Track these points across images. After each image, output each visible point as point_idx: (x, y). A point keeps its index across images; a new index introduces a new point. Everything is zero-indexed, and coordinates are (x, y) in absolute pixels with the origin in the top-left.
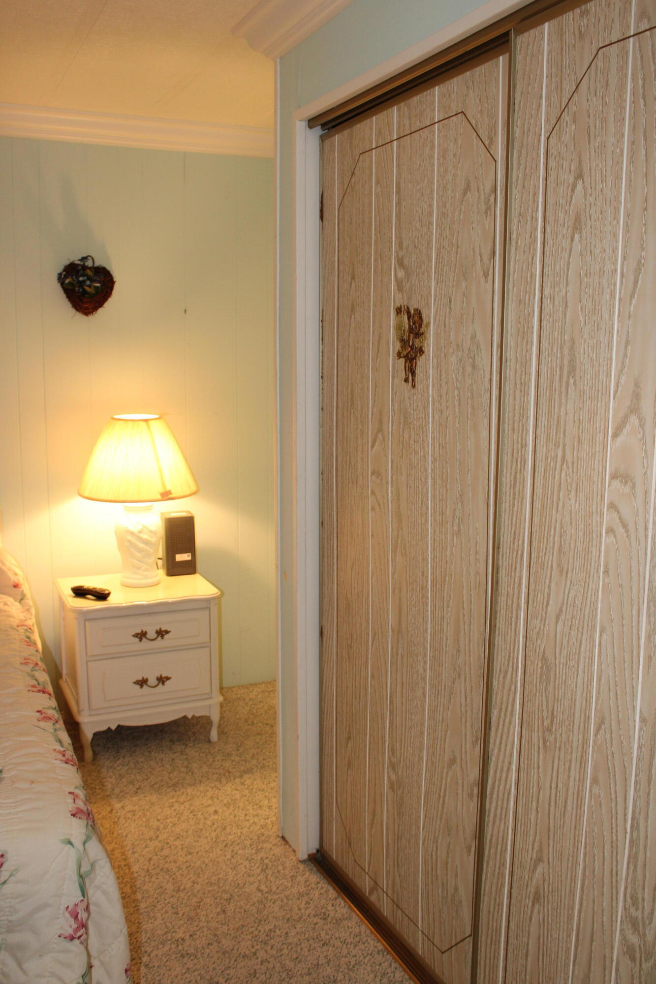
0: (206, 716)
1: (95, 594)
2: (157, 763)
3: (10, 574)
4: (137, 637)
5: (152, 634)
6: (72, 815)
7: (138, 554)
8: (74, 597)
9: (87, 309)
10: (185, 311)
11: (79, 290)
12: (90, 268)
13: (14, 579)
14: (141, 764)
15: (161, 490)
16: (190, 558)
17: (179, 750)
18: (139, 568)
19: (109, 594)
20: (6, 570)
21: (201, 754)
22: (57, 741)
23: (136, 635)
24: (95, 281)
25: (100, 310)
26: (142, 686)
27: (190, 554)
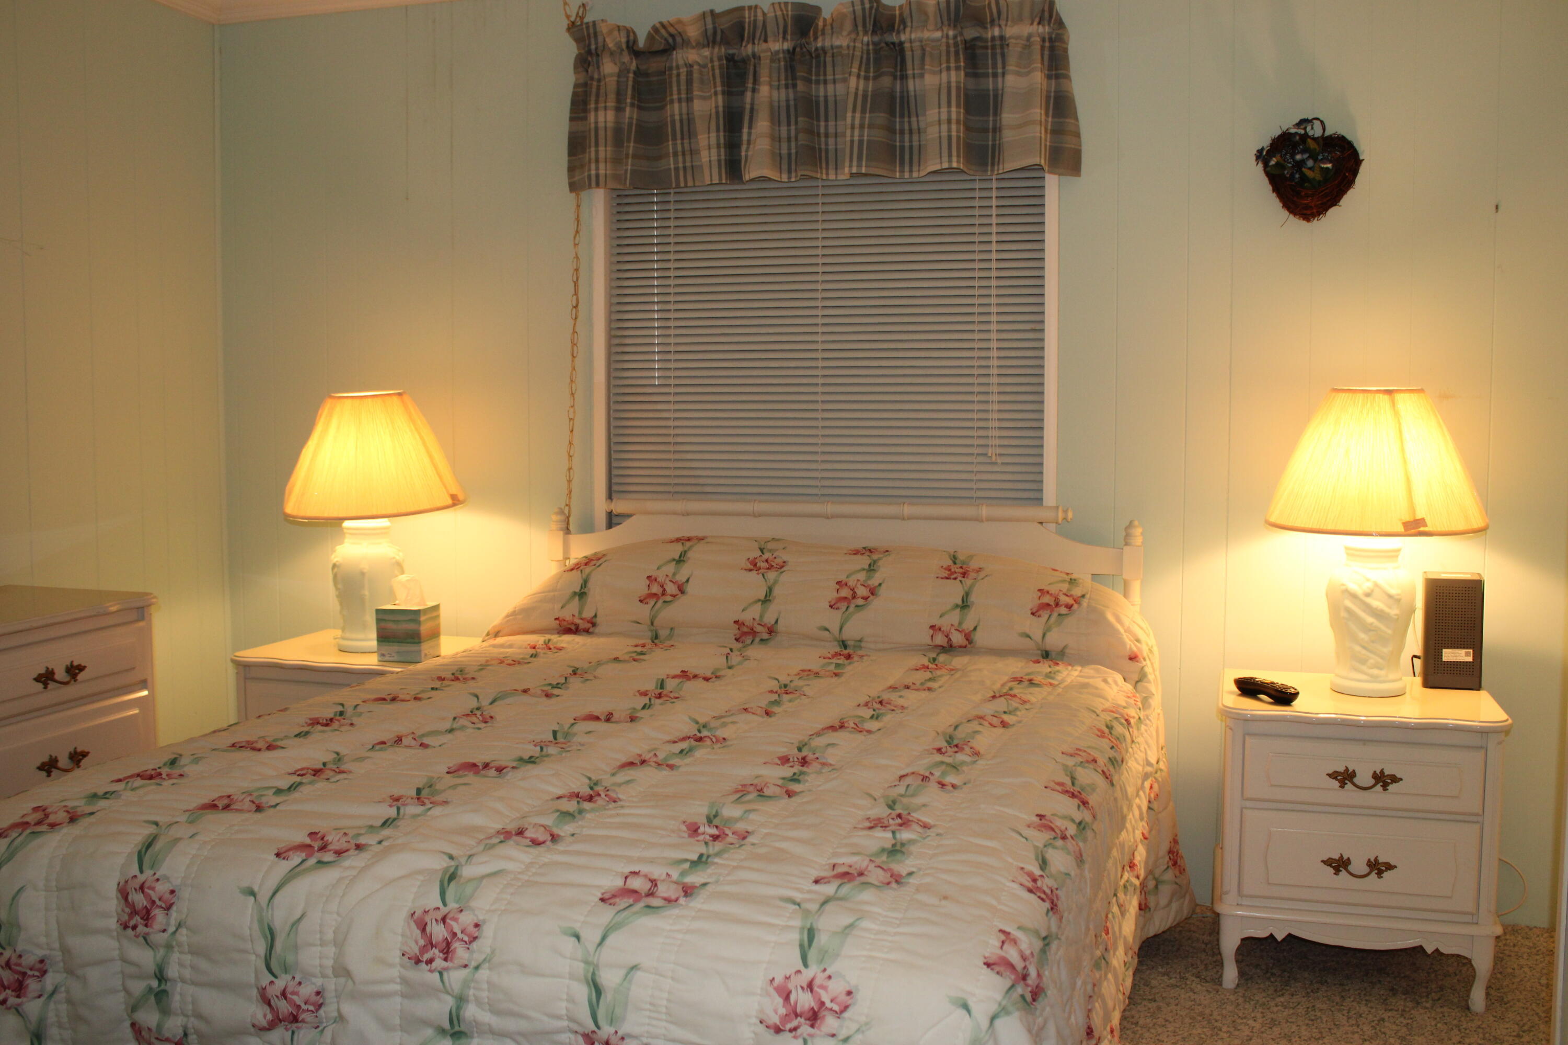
0: (1465, 958)
1: (1273, 693)
2: (1349, 1018)
3: (1126, 638)
4: (1335, 778)
5: (1365, 778)
6: (985, 964)
7: (1362, 636)
8: (1240, 695)
9: (1307, 207)
10: (1497, 207)
11: (1292, 175)
12: (1314, 139)
13: (1130, 645)
14: (1319, 1014)
15: (1407, 518)
16: (1470, 659)
17: (1401, 1008)
18: (1363, 661)
19: (1295, 695)
20: (1122, 630)
21: (1439, 1025)
22: (1037, 859)
23: (1333, 775)
24: (1325, 160)
25: (1332, 211)
26: (1337, 871)
27: (1471, 651)
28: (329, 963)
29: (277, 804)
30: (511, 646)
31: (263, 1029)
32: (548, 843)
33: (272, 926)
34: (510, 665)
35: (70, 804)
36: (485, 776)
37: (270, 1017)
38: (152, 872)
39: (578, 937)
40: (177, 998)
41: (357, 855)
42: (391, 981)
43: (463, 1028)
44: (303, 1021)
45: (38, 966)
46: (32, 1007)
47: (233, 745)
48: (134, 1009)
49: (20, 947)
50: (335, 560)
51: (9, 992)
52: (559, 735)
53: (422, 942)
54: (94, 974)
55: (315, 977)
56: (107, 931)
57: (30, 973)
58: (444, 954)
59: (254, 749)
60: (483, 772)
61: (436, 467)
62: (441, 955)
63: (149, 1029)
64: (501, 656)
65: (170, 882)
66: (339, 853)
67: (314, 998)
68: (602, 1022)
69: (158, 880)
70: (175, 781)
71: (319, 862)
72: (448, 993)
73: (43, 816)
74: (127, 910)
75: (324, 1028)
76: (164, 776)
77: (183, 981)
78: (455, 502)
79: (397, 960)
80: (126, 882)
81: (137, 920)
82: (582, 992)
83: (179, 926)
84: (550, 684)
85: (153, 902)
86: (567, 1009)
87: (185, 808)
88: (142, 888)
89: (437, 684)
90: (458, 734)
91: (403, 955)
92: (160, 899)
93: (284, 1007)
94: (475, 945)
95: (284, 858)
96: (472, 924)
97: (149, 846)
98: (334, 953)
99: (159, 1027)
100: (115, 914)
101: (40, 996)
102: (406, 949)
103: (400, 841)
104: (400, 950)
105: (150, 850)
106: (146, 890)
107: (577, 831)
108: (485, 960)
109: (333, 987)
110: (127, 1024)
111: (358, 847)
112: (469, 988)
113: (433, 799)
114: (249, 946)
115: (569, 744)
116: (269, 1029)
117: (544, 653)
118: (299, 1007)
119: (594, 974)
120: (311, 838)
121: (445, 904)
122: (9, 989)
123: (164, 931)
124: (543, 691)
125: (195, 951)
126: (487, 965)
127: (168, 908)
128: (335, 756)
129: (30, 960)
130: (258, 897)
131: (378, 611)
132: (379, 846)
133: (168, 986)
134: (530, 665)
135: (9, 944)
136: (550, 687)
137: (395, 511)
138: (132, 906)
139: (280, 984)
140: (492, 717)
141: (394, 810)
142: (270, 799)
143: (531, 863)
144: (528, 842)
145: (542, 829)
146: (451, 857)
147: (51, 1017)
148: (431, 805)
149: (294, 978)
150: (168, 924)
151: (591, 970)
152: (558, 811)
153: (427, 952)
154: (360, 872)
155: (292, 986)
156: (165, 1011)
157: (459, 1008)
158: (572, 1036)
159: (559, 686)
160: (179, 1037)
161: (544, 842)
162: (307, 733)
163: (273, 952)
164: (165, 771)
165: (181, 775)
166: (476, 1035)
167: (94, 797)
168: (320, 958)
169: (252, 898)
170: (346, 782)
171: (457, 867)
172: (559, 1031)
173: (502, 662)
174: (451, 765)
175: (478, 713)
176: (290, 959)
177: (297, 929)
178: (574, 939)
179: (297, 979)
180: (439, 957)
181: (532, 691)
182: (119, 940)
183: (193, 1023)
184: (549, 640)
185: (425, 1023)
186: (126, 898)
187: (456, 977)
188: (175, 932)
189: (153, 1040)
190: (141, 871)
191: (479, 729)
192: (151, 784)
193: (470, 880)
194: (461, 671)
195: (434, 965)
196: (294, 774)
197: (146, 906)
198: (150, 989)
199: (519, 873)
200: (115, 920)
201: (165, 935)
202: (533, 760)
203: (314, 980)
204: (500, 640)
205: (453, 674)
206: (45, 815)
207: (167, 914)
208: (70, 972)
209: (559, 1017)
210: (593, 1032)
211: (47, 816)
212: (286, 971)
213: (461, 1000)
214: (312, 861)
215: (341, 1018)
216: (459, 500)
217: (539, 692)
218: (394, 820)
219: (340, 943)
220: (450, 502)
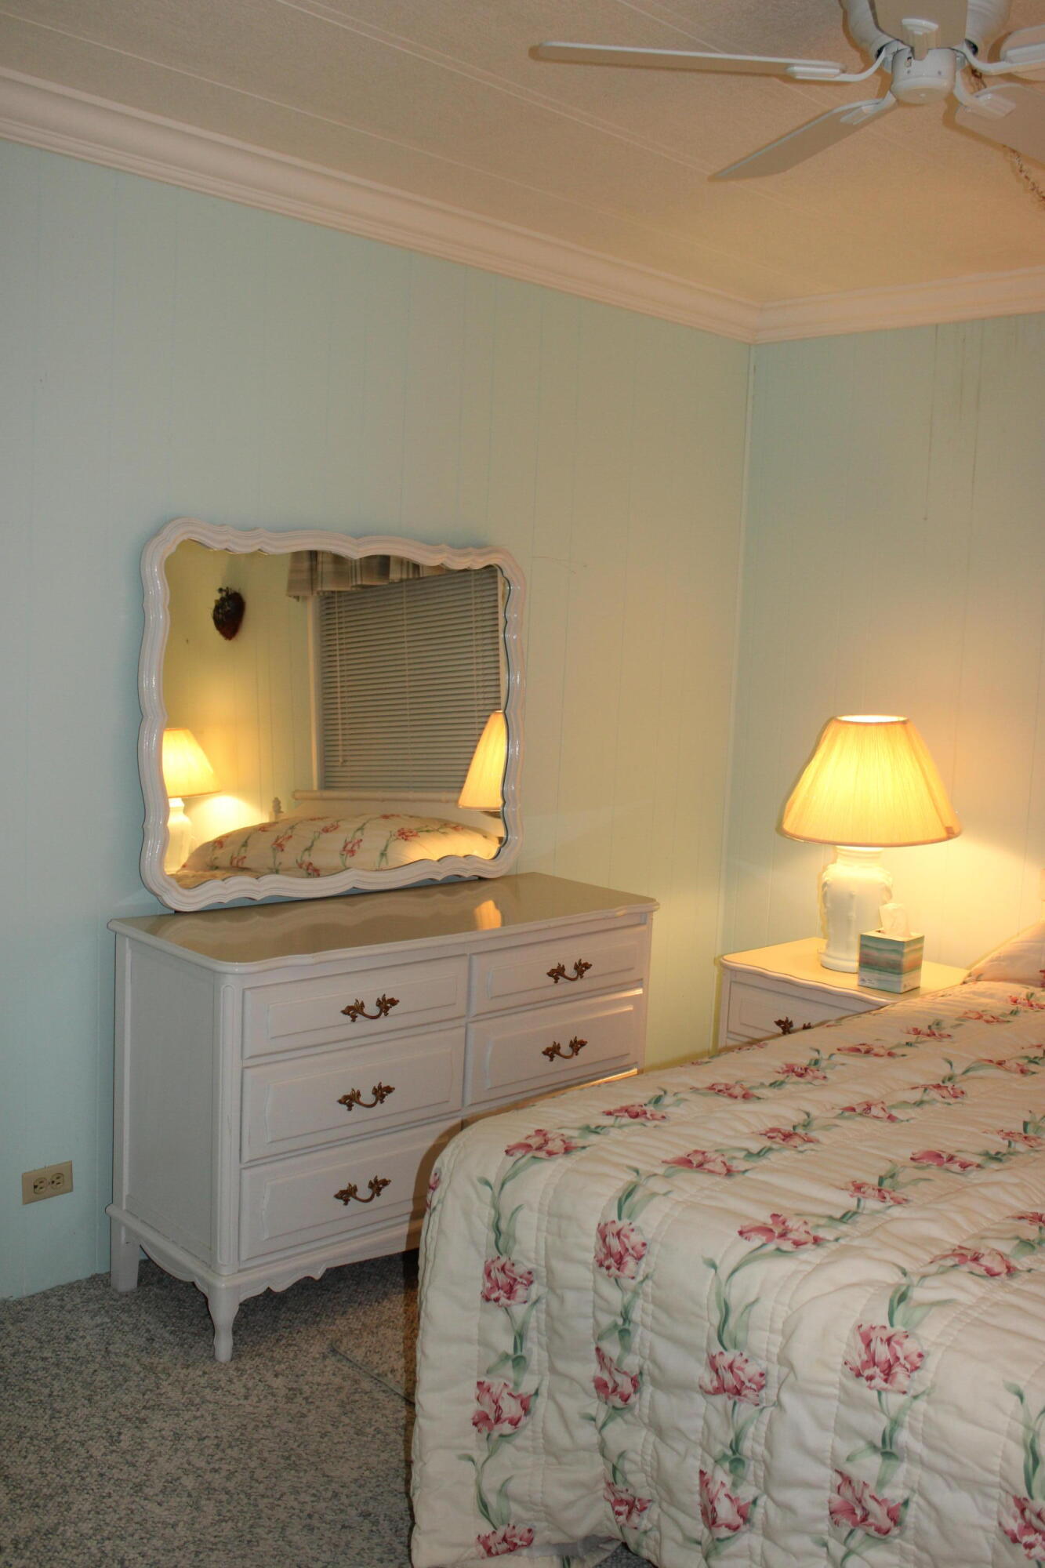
28: (776, 1350)
29: (746, 1171)
30: (991, 996)
31: (708, 1392)
32: (1003, 1276)
33: (728, 1301)
34: (988, 1022)
35: (567, 1133)
36: (948, 1170)
37: (716, 1384)
38: (628, 1221)
39: (1021, 1397)
40: (637, 1340)
41: (814, 1250)
42: (832, 1385)
43: (894, 1450)
44: (745, 1396)
45: (527, 1275)
46: (519, 1310)
47: (712, 1088)
48: (600, 1338)
49: (514, 1257)
50: (826, 879)
51: (501, 1292)
52: (1030, 1128)
53: (865, 1357)
54: (570, 1296)
55: (761, 1359)
56: (584, 1263)
57: (519, 1280)
58: (885, 1374)
59: (731, 1096)
60: (947, 1165)
61: (934, 800)
62: (882, 1375)
63: (611, 1359)
64: (980, 1009)
65: (642, 1234)
66: (797, 1244)
67: (757, 1378)
68: (1035, 1492)
69: (633, 1230)
70: (656, 1122)
71: (778, 1249)
72: (883, 1411)
73: (543, 1142)
74: (604, 1250)
75: (764, 1408)
76: (648, 1115)
77: (645, 1326)
78: (950, 834)
79: (839, 1367)
80: (606, 1225)
81: (611, 1261)
82: (1019, 1456)
83: (646, 1277)
84: (1027, 1057)
85: (627, 1250)
86: (1001, 1467)
87: (665, 1158)
88: (618, 1234)
89: (912, 1038)
90: (926, 1107)
91: (846, 1363)
92: (633, 1249)
93: (729, 1380)
94: (915, 1374)
95: (746, 1238)
96: (916, 1353)
97: (629, 1194)
98: (781, 1343)
99: (620, 1360)
100: (593, 1250)
101: (525, 1302)
102: (849, 1359)
103: (856, 1243)
104: (844, 1358)
105: (630, 1199)
106: (622, 1237)
107: (1034, 1267)
108: (923, 1393)
109: (776, 1374)
110: (593, 1347)
111: (817, 1241)
112: (905, 1414)
113: (894, 1194)
114: (705, 1314)
115: (1039, 1141)
116: (713, 1394)
117: (1026, 1012)
118: (743, 1383)
119: (1033, 1441)
120: (773, 1220)
121: (892, 1325)
122: (502, 1289)
123: (633, 1278)
124: (1018, 1065)
125: (656, 1302)
126: (925, 1397)
127: (639, 1258)
128: (806, 1117)
129: (519, 1270)
130: (718, 1271)
131: (863, 937)
132: (835, 1243)
133: (631, 1327)
134: (1009, 1024)
135: (506, 1252)
136: (1026, 1061)
137: (888, 842)
138: (609, 1248)
139: (728, 1357)
140: (963, 1093)
141: (854, 1201)
142: (739, 1165)
143: (983, 1298)
144: (981, 1271)
145: (999, 1258)
146: (905, 1274)
147: (533, 1323)
148: (892, 1203)
149: (741, 1354)
150: (637, 1272)
151: (1031, 1436)
152: (1017, 1238)
153: (869, 1368)
154: (814, 1269)
155: (739, 1362)
156: (627, 1348)
157: (892, 1430)
158: (1003, 1494)
159: (1037, 1060)
160: (634, 1374)
161: (998, 1274)
162: (782, 1083)
163: (726, 1327)
164: (650, 1109)
165: (663, 1117)
166: (906, 1460)
167: (588, 1130)
168: (768, 1343)
169: (713, 1271)
170: (813, 1153)
171: (908, 1287)
172: (992, 1485)
173: (980, 1017)
174: (916, 1151)
175: (949, 1084)
176: (740, 1336)
177: (750, 1312)
178: (1016, 1398)
179: (745, 1356)
180: (880, 1377)
181: (1007, 1064)
182: (593, 1272)
183: (648, 1365)
184: (1032, 994)
185: (860, 1435)
186: (604, 1240)
187: (894, 1400)
188: (642, 1282)
189: (613, 1369)
190: (620, 1218)
191: (949, 1104)
192: (634, 1124)
193: (921, 1305)
194: (938, 1024)
195: (874, 1382)
196: (765, 1135)
197: (620, 1252)
198: (616, 1325)
199: (970, 1307)
200: (593, 1255)
201: (633, 1282)
202: (999, 1156)
203: (760, 1362)
204: (982, 986)
205: (930, 1027)
206: (545, 1141)
207: (637, 1264)
208: (551, 1288)
209: (991, 1472)
210: (1025, 1499)
211: (546, 1142)
212: (735, 1346)
213: (896, 1423)
214: (771, 1247)
215: (778, 1404)
216: (953, 833)
217: (1015, 1066)
218: (855, 1213)
219: (788, 1336)
220: (944, 834)
